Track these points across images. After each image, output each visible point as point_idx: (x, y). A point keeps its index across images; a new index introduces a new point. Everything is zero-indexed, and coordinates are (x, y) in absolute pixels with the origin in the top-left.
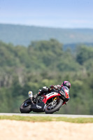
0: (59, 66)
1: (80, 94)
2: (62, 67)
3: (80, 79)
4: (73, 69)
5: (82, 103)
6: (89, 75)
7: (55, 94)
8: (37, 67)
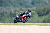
0: (25, 6)
1: (34, 16)
2: (27, 6)
3: (34, 10)
4: (30, 7)
5: (35, 19)
6: (37, 9)
7: (26, 15)
8: (18, 7)
